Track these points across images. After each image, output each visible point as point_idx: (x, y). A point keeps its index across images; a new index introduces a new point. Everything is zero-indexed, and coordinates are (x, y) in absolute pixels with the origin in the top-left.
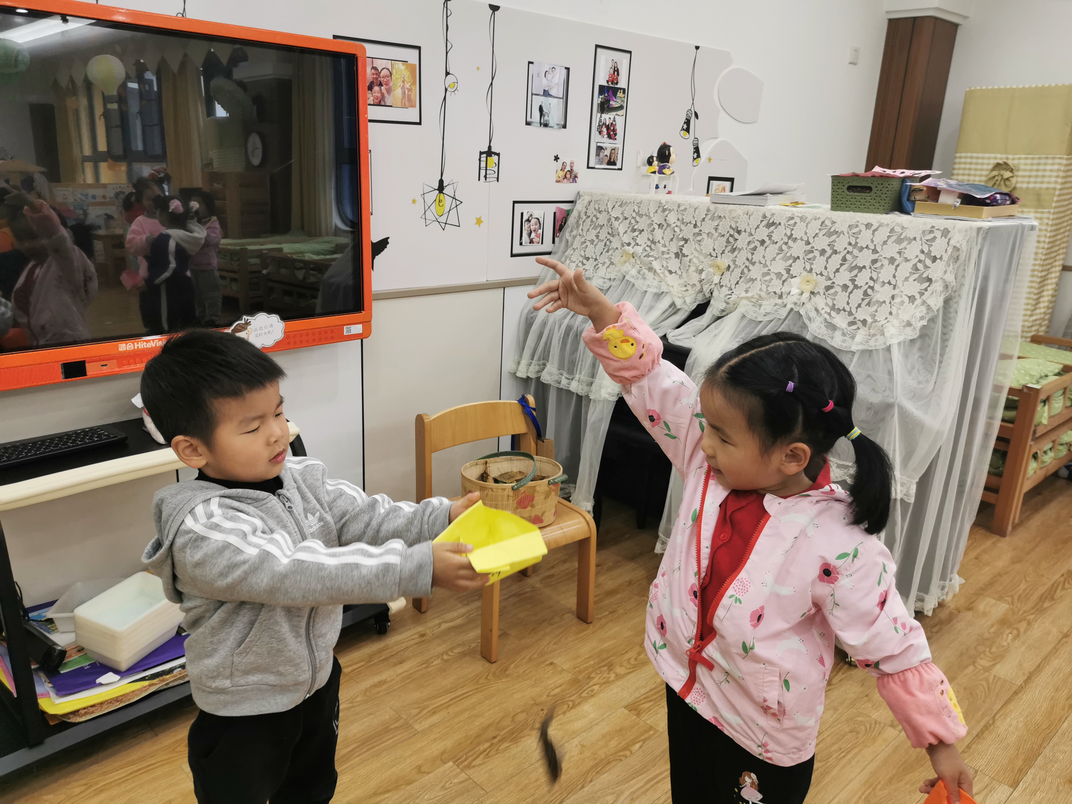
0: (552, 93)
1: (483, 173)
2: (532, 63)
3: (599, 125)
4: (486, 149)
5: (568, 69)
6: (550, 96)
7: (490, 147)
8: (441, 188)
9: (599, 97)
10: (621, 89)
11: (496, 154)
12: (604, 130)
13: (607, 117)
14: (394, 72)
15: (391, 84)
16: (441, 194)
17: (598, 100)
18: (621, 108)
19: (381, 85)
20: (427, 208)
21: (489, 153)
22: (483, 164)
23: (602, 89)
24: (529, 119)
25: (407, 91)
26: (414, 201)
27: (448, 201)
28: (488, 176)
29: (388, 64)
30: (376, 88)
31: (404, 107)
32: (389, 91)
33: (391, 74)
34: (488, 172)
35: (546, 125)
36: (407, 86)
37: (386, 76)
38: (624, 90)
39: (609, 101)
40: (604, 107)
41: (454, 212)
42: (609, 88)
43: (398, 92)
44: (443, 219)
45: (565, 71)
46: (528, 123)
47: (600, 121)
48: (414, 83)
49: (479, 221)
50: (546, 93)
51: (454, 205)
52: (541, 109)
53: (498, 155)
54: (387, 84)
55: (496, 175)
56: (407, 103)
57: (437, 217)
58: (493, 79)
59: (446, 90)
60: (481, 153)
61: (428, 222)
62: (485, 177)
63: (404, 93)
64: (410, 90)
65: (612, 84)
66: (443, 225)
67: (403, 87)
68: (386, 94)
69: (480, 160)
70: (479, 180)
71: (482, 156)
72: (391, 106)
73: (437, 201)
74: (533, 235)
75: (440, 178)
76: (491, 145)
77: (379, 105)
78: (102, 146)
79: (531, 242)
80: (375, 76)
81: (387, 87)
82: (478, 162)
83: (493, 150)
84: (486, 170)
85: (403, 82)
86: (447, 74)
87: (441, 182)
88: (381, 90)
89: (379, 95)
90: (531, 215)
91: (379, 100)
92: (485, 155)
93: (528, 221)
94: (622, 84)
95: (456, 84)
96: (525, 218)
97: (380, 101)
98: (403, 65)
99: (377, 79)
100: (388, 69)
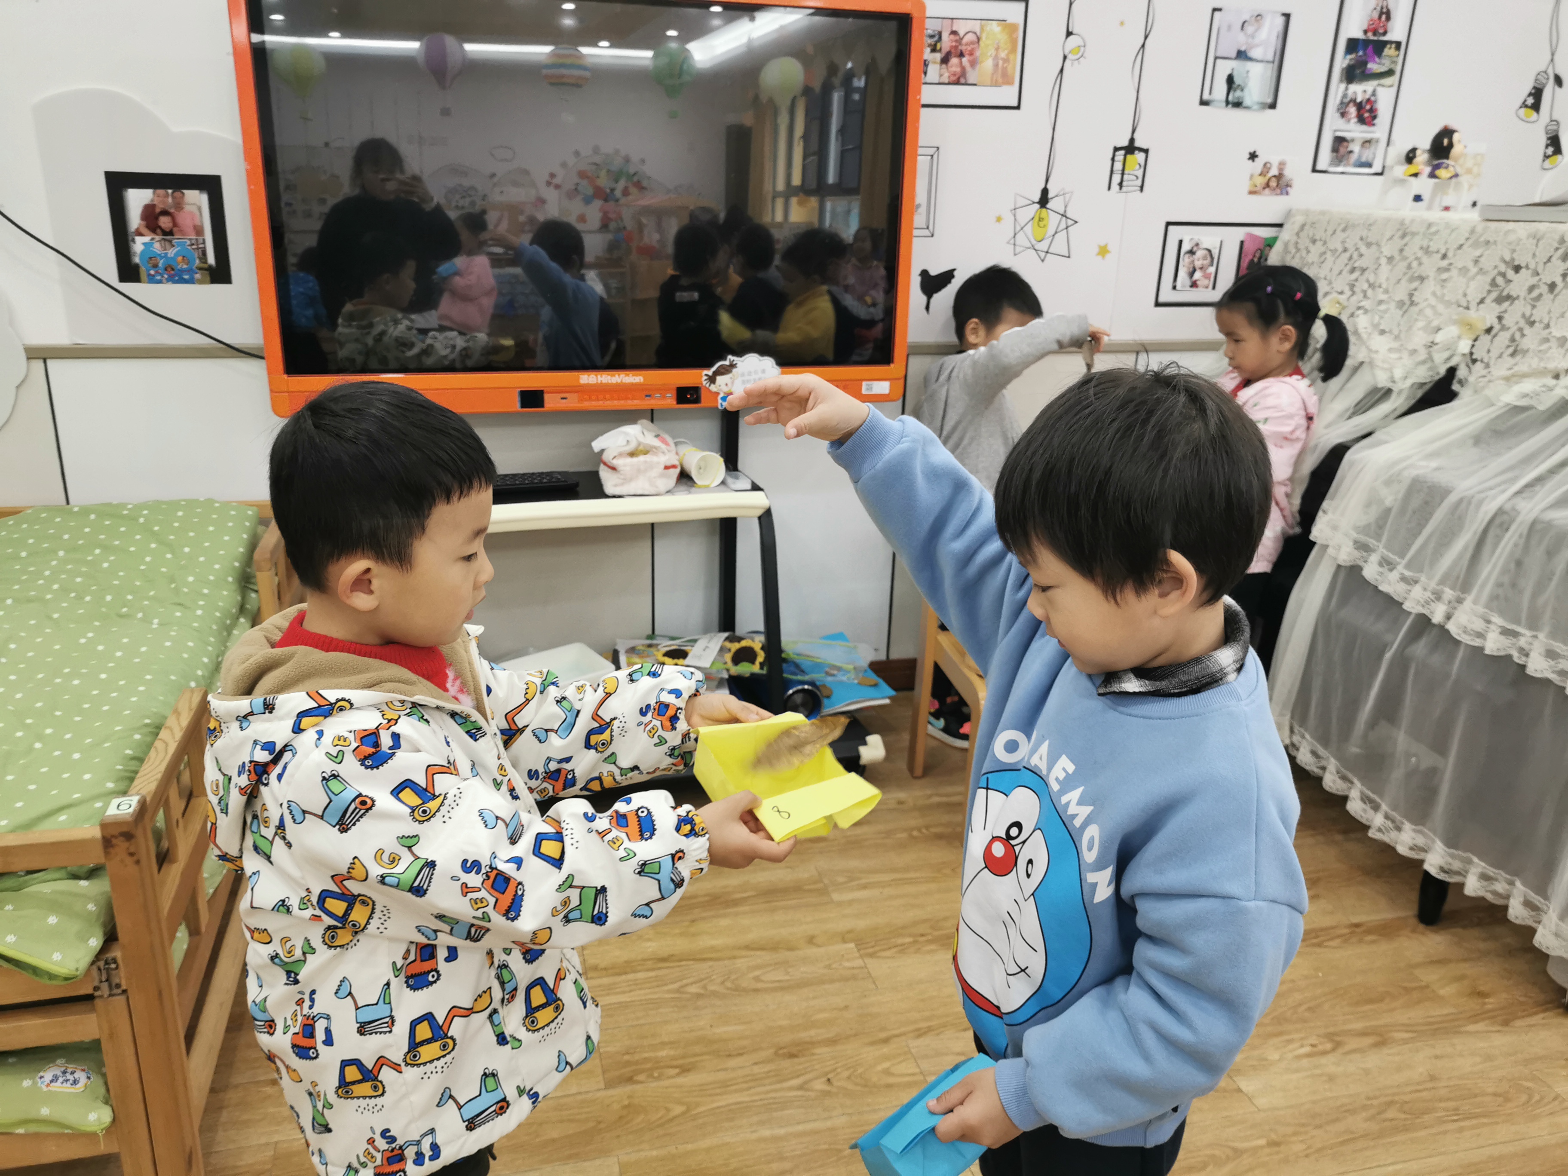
0: (1253, 54)
1: (1117, 178)
2: (1220, 10)
3: (1342, 103)
4: (1125, 143)
5: (1287, 16)
6: (1250, 59)
7: (1132, 140)
8: (1044, 200)
9: (1345, 57)
10: (1391, 42)
11: (1140, 150)
12: (1352, 110)
13: (1360, 90)
14: (984, 37)
15: (978, 53)
16: (1044, 210)
17: (1342, 61)
18: (1390, 73)
19: (961, 55)
20: (1018, 228)
21: (1130, 148)
22: (1118, 166)
23: (1353, 45)
24: (1206, 96)
25: (1001, 62)
26: (999, 219)
27: (1053, 220)
28: (1124, 183)
29: (976, 26)
30: (954, 61)
31: (995, 84)
32: (973, 63)
33: (979, 39)
34: (1125, 177)
35: (1238, 104)
36: (1003, 55)
37: (972, 43)
38: (1398, 45)
39: (1365, 63)
40: (1352, 74)
41: (1061, 236)
42: (1366, 43)
43: (987, 65)
44: (1043, 246)
45: (1281, 20)
46: (1203, 103)
47: (1345, 96)
48: (1013, 50)
49: (1103, 251)
50: (1241, 55)
51: (1063, 225)
52: (1230, 80)
53: (1146, 151)
54: (971, 54)
55: (1139, 182)
56: (1001, 78)
57: (1034, 242)
58: (1146, 37)
59: (1065, 58)
60: (1116, 149)
61: (1018, 249)
62: (1121, 185)
63: (996, 65)
64: (1007, 60)
65: (1375, 34)
66: (1042, 255)
67: (996, 58)
68: (968, 68)
69: (1113, 159)
70: (1109, 188)
71: (1117, 153)
72: (975, 85)
73: (1037, 219)
74: (1198, 275)
75: (1043, 186)
76: (1135, 136)
77: (957, 83)
78: (797, 181)
79: (1194, 285)
80: (954, 44)
81: (971, 58)
82: (1110, 162)
83: (1137, 144)
84: (1123, 174)
85: (997, 49)
86: (1069, 34)
87: (1045, 192)
88: (961, 63)
89: (958, 70)
90: (1197, 245)
91: (957, 77)
92: (1122, 152)
93: (1191, 252)
94: (1396, 32)
95: (1082, 49)
96: (1186, 247)
97: (959, 78)
98: (998, 25)
99: (956, 47)
100: (975, 33)
